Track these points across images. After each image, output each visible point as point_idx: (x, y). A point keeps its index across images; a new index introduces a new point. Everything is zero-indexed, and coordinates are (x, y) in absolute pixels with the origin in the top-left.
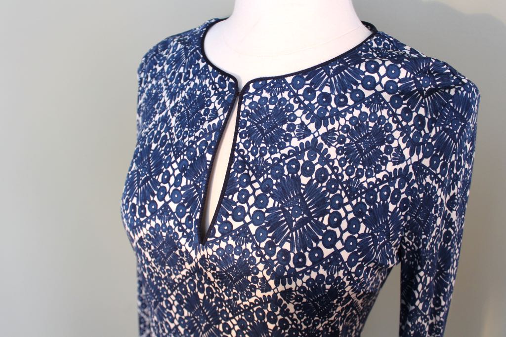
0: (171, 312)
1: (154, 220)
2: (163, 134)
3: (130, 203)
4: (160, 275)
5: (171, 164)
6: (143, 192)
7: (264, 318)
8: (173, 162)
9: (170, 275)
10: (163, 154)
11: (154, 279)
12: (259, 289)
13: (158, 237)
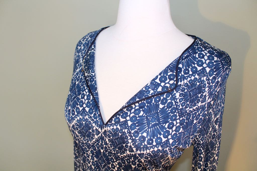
0: (89, 158)
1: (79, 116)
2: (81, 77)
3: (68, 109)
4: (83, 142)
5: (85, 90)
6: (73, 104)
7: (130, 163)
8: (86, 89)
9: (88, 141)
10: (81, 86)
11: (81, 144)
12: (128, 150)
13: (81, 124)
